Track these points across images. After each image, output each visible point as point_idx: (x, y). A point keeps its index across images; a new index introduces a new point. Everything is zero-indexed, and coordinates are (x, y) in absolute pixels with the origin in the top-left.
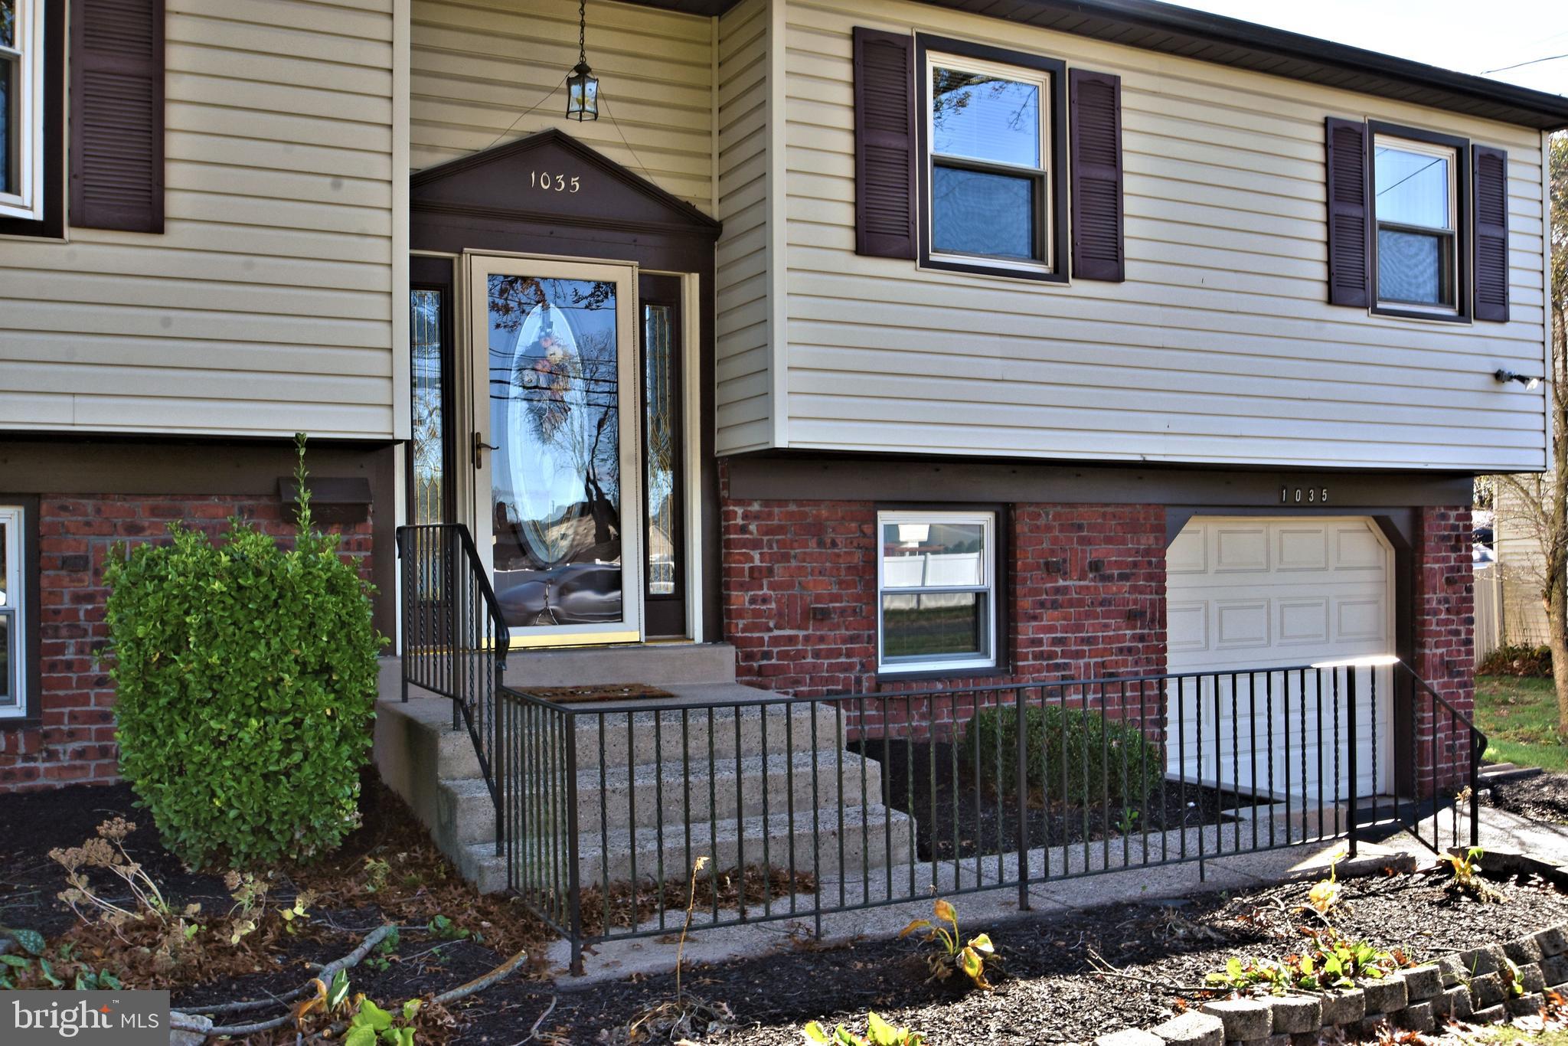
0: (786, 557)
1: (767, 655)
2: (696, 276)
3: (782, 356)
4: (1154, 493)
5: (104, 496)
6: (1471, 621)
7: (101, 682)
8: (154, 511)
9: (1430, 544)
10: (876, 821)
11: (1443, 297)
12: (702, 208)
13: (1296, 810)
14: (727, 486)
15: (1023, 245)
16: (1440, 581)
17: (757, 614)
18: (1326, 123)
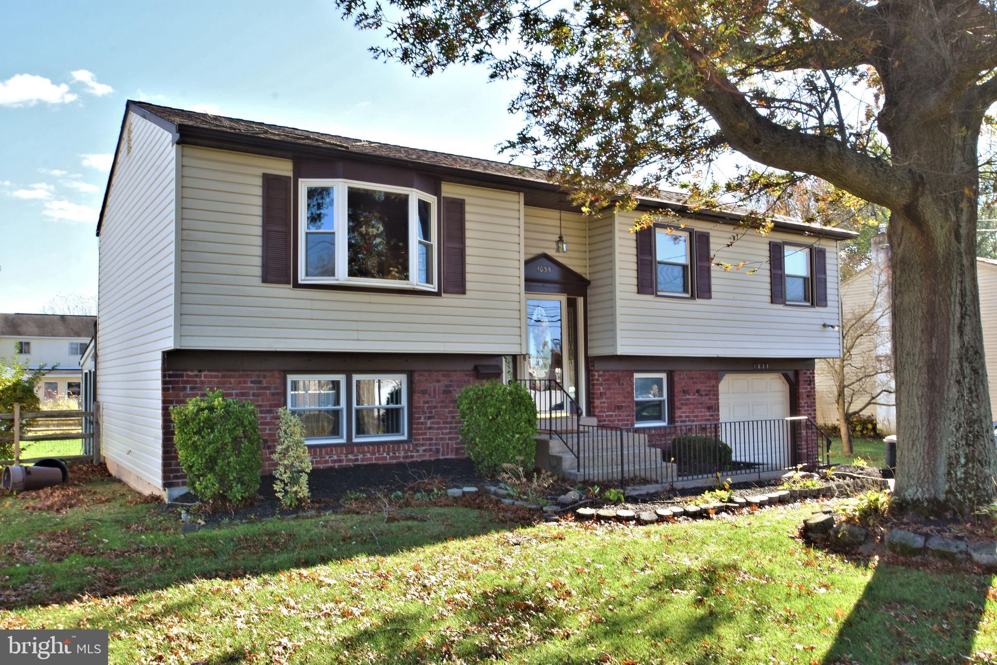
0: (610, 389)
1: (604, 421)
2: (582, 298)
3: (619, 326)
4: (714, 367)
5: (431, 371)
6: (815, 410)
7: (430, 428)
8: (443, 376)
9: (801, 383)
10: (659, 465)
11: (806, 299)
12: (584, 276)
13: (770, 466)
14: (593, 366)
15: (681, 289)
16: (805, 396)
17: (602, 407)
18: (770, 243)
